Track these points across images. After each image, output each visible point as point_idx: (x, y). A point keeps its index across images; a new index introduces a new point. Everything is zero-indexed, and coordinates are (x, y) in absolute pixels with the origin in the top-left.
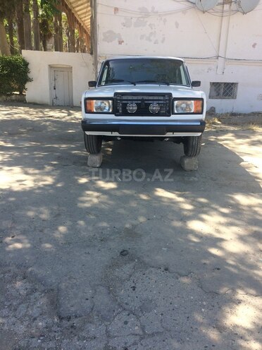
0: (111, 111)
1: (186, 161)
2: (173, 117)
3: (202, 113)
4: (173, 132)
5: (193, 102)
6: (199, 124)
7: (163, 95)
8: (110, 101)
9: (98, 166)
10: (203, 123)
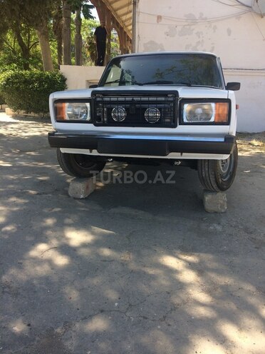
0: (88, 118)
1: (208, 198)
2: (180, 129)
3: (228, 123)
4: (182, 151)
5: (213, 105)
6: (222, 140)
7: (165, 94)
8: (88, 105)
9: (82, 196)
10: (229, 139)
